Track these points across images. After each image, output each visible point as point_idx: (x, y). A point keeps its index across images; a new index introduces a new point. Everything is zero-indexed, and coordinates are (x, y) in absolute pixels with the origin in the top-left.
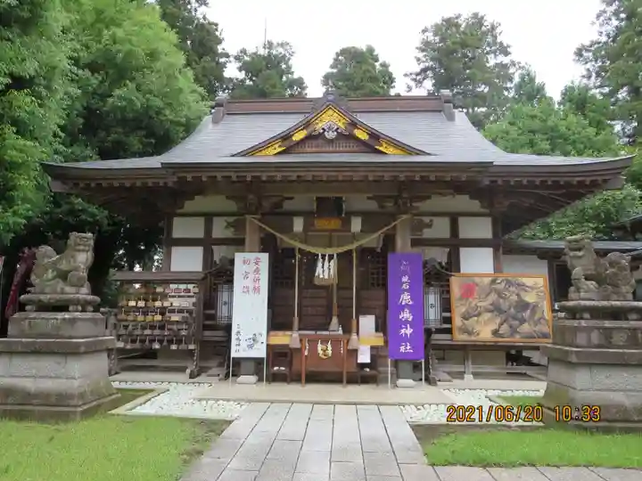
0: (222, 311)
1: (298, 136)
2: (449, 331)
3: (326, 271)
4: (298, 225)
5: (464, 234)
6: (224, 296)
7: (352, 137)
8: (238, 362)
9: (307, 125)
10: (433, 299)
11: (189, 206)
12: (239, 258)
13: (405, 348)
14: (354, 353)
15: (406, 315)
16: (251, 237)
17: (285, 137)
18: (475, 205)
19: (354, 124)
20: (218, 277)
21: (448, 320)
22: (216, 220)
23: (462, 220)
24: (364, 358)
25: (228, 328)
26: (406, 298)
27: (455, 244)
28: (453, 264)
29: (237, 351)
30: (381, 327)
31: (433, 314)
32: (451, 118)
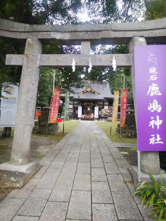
0: (77, 113)
1: (85, 91)
4: (85, 103)
5: (105, 104)
6: (77, 111)
7: (92, 91)
8: (79, 118)
9: (86, 90)
12: (79, 107)
14: (91, 117)
16: (80, 105)
17: (83, 91)
18: (106, 100)
19: (92, 90)
20: (75, 109)
22: (74, 102)
23: (104, 102)
25: (78, 114)
27: (104, 105)
28: (103, 108)
29: (79, 116)
31: (100, 113)
32: (106, 86)
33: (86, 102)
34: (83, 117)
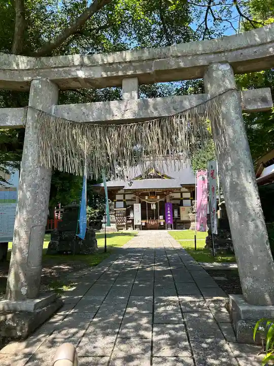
2: (180, 219)
3: (153, 207)
4: (147, 197)
5: (184, 197)
8: (136, 225)
10: (176, 212)
11: (119, 192)
12: (135, 205)
13: (169, 222)
14: (160, 223)
15: (169, 215)
16: (137, 200)
18: (187, 190)
19: (157, 172)
21: (179, 216)
22: (126, 195)
23: (183, 194)
24: (162, 224)
25: (133, 220)
26: (169, 212)
27: (182, 199)
28: (181, 204)
29: (135, 223)
30: (164, 218)
31: (176, 215)
33: (148, 195)
34: (144, 224)
